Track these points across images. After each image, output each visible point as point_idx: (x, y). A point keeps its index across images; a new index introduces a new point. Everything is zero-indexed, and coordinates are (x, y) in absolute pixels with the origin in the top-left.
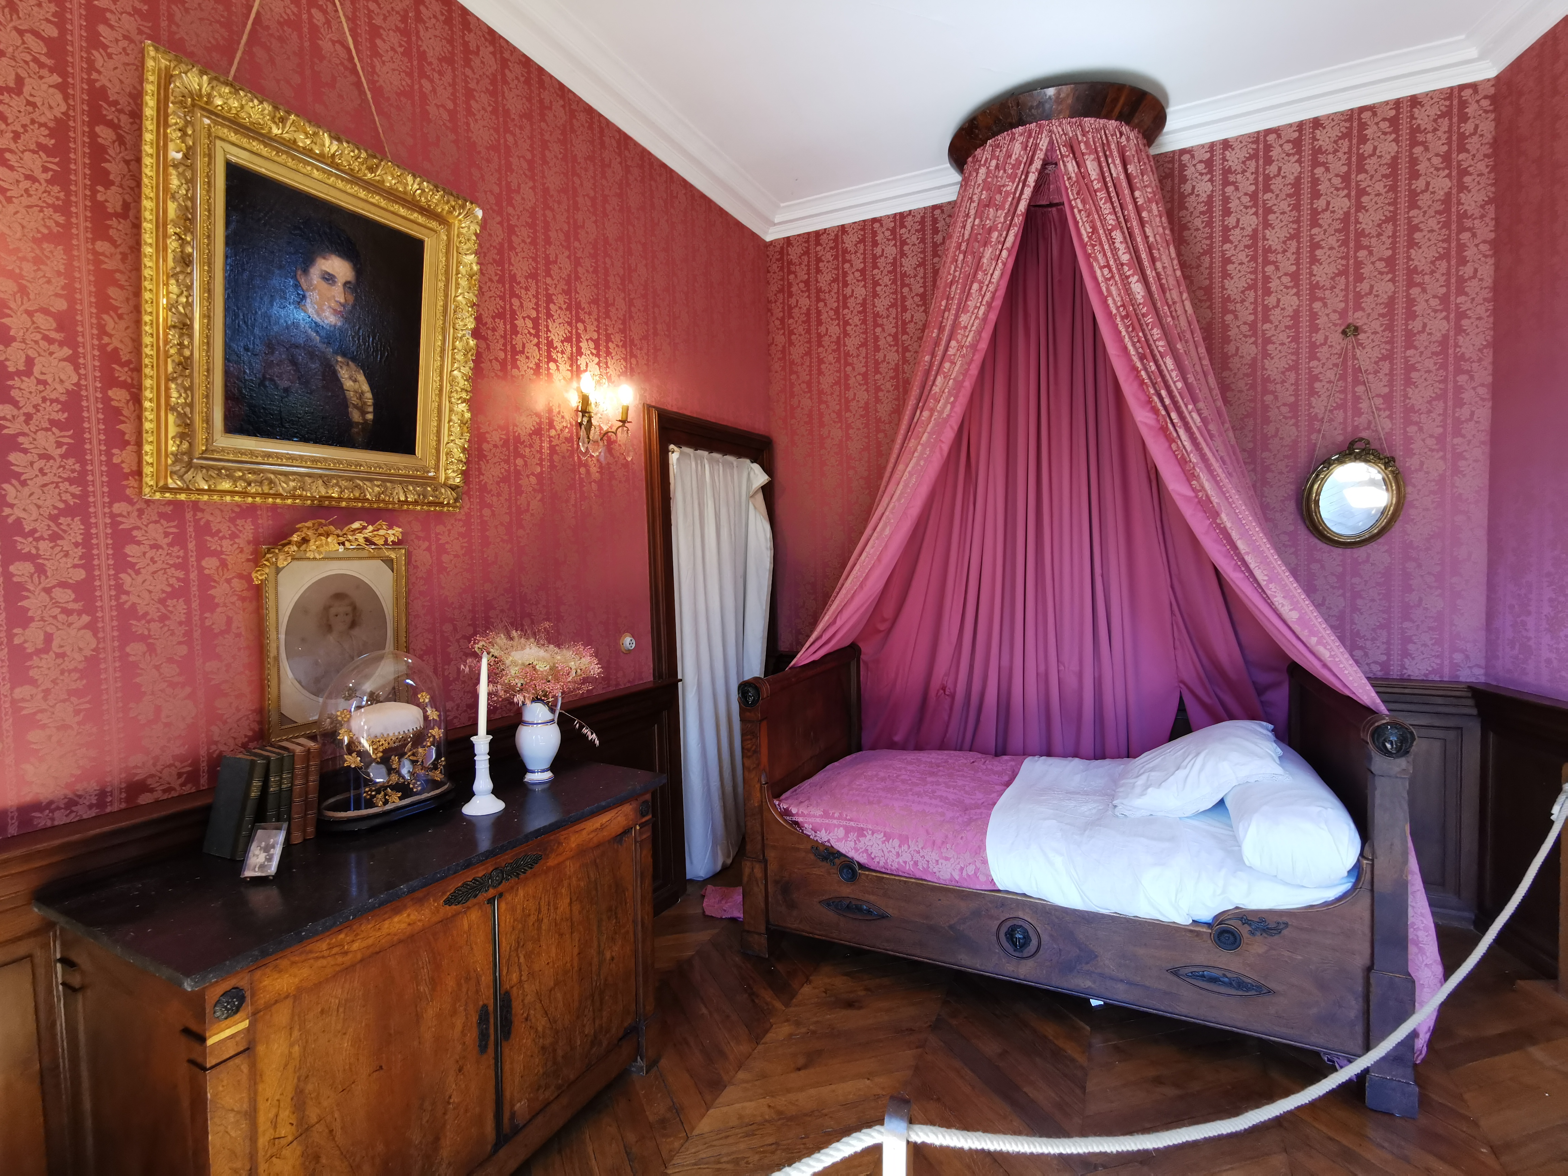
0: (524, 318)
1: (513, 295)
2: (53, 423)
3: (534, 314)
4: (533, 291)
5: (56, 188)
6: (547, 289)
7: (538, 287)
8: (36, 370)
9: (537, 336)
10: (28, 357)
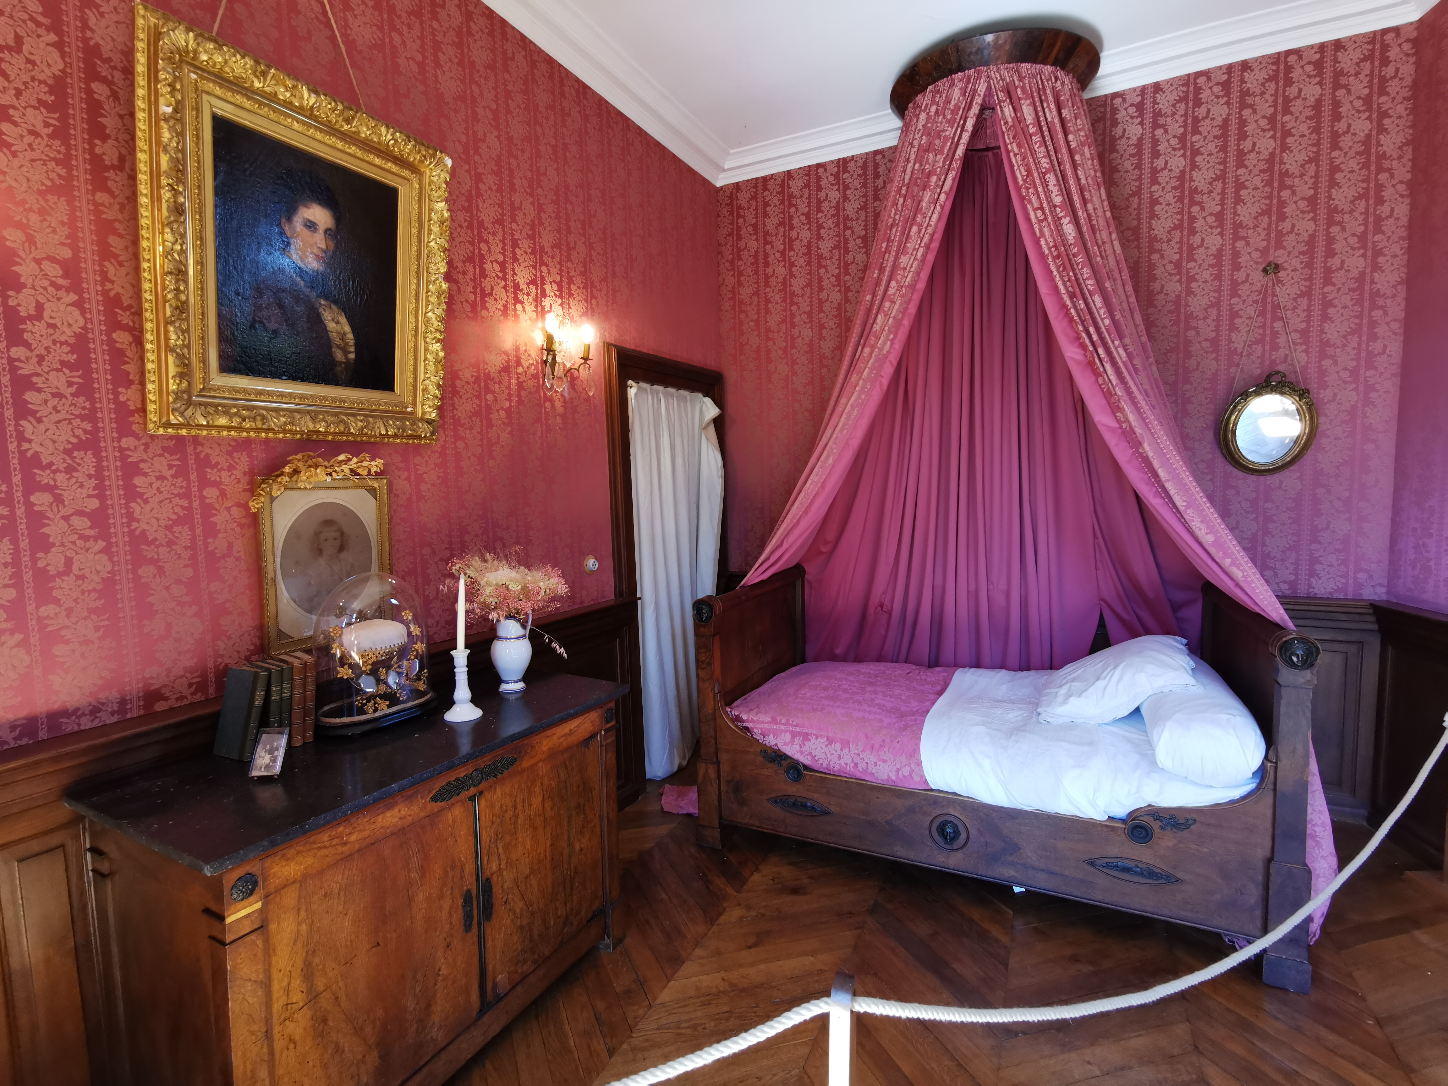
0: (492, 262)
1: (481, 240)
2: (64, 364)
3: (501, 258)
4: (499, 236)
5: (57, 143)
6: (513, 235)
7: (504, 232)
8: (46, 315)
9: (504, 279)
10: (37, 302)
